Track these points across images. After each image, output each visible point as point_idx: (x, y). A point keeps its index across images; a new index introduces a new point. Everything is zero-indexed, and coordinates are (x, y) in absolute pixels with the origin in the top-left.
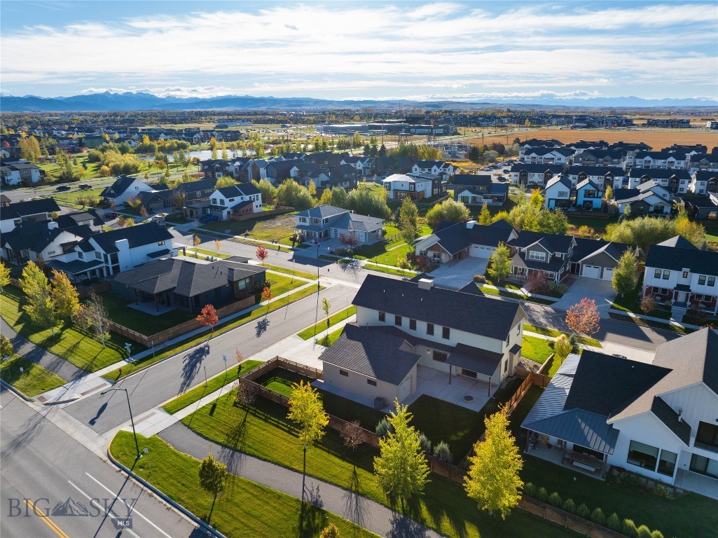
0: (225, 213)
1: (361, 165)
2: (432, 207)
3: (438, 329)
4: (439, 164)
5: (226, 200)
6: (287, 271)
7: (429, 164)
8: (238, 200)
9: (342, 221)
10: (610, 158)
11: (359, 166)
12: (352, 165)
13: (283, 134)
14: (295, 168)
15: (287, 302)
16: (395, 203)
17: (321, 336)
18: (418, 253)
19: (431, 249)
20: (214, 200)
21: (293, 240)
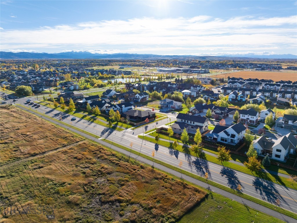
0: (139, 100)
1: (175, 86)
2: (195, 100)
3: (192, 122)
4: (199, 87)
5: (140, 97)
6: (159, 114)
7: (196, 87)
8: (143, 97)
9: (171, 103)
10: (255, 86)
11: (174, 86)
12: (172, 86)
13: (145, 72)
14: (155, 87)
15: (161, 120)
16: (185, 98)
17: (169, 125)
18: (190, 111)
19: (193, 110)
20: (137, 97)
21: (159, 107)
